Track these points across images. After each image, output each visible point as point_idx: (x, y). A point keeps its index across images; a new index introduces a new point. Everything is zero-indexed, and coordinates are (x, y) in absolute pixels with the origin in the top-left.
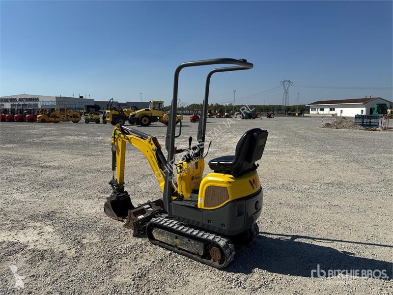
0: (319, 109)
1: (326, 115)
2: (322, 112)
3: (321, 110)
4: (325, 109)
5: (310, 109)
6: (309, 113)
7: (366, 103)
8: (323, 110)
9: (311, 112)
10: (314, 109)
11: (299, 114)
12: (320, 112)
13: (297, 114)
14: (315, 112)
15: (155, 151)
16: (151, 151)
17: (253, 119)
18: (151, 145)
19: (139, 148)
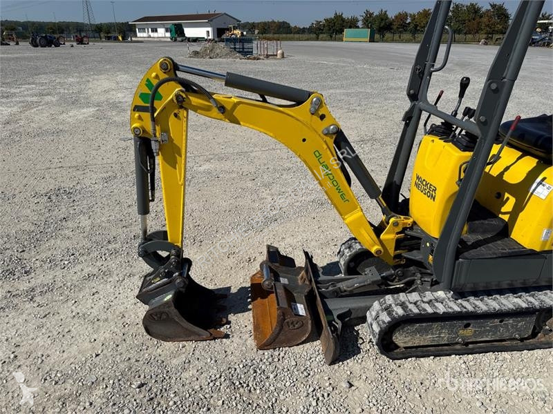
0: (150, 30)
1: (162, 39)
2: (155, 35)
3: (152, 31)
4: (158, 29)
5: (137, 30)
6: (136, 36)
7: (212, 21)
8: (156, 31)
9: (139, 35)
10: (142, 30)
11: (123, 38)
12: (152, 35)
13: (120, 38)
14: (145, 35)
15: (334, 137)
16: (320, 135)
17: (56, 46)
18: (319, 119)
19: (271, 134)
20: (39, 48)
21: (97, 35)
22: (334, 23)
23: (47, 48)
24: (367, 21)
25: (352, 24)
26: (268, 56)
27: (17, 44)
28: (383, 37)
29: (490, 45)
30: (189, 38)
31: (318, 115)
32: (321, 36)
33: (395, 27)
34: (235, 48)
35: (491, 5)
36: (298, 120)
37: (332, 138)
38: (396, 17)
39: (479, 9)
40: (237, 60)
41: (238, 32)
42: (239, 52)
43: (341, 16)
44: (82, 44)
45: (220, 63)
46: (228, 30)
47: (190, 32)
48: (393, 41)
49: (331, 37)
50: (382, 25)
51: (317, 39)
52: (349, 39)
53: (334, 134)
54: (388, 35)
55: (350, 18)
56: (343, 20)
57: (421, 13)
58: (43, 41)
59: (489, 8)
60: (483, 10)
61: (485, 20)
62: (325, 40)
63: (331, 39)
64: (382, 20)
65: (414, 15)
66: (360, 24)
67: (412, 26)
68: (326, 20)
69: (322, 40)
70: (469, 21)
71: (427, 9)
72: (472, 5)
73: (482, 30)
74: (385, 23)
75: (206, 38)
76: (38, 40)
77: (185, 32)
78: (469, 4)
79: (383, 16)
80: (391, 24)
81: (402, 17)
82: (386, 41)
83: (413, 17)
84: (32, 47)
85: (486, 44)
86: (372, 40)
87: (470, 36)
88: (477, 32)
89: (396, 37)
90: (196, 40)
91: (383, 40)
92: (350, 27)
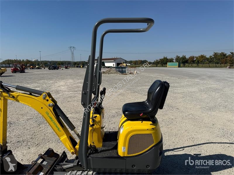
7: (115, 60)
11: (83, 67)
13: (81, 67)
15: (53, 107)
16: (47, 107)
17: (57, 69)
18: (46, 101)
19: (30, 106)
20: (51, 70)
21: (74, 65)
22: (163, 61)
23: (54, 70)
24: (177, 60)
25: (171, 61)
26: (130, 73)
27: (44, 69)
28: (185, 65)
29: (232, 68)
30: (106, 67)
31: (46, 100)
32: (158, 65)
33: (189, 62)
34: (119, 70)
35: (231, 53)
36: (39, 101)
37: (52, 108)
38: (189, 58)
39: (225, 55)
40: (118, 75)
41: (125, 64)
42: (120, 72)
43: (166, 58)
44: (67, 69)
45: (110, 76)
46: (121, 63)
47: (107, 65)
48: (189, 67)
49: (162, 65)
50: (184, 61)
51: (157, 66)
52: (169, 66)
53: (52, 106)
54: (186, 65)
55: (170, 58)
56: (167, 59)
57: (200, 56)
58: (53, 68)
59: (230, 54)
60: (228, 55)
61: (228, 58)
62: (160, 67)
63: (162, 66)
64: (183, 59)
65: (197, 57)
66: (174, 61)
67: (196, 61)
68: (160, 59)
69: (159, 67)
70: (222, 59)
71: (202, 55)
72: (222, 53)
73: (228, 62)
74: (185, 60)
75: (113, 66)
76: (51, 68)
77: (105, 64)
78: (221, 53)
79: (184, 58)
80: (187, 60)
81: (192, 58)
82: (186, 67)
83: (197, 58)
84: (48, 70)
85: (230, 68)
86: (179, 66)
87: (223, 65)
88: (226, 63)
89: (190, 65)
90: (108, 67)
91: (184, 66)
92: (170, 62)
